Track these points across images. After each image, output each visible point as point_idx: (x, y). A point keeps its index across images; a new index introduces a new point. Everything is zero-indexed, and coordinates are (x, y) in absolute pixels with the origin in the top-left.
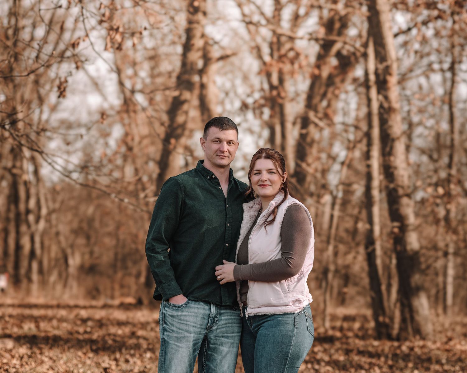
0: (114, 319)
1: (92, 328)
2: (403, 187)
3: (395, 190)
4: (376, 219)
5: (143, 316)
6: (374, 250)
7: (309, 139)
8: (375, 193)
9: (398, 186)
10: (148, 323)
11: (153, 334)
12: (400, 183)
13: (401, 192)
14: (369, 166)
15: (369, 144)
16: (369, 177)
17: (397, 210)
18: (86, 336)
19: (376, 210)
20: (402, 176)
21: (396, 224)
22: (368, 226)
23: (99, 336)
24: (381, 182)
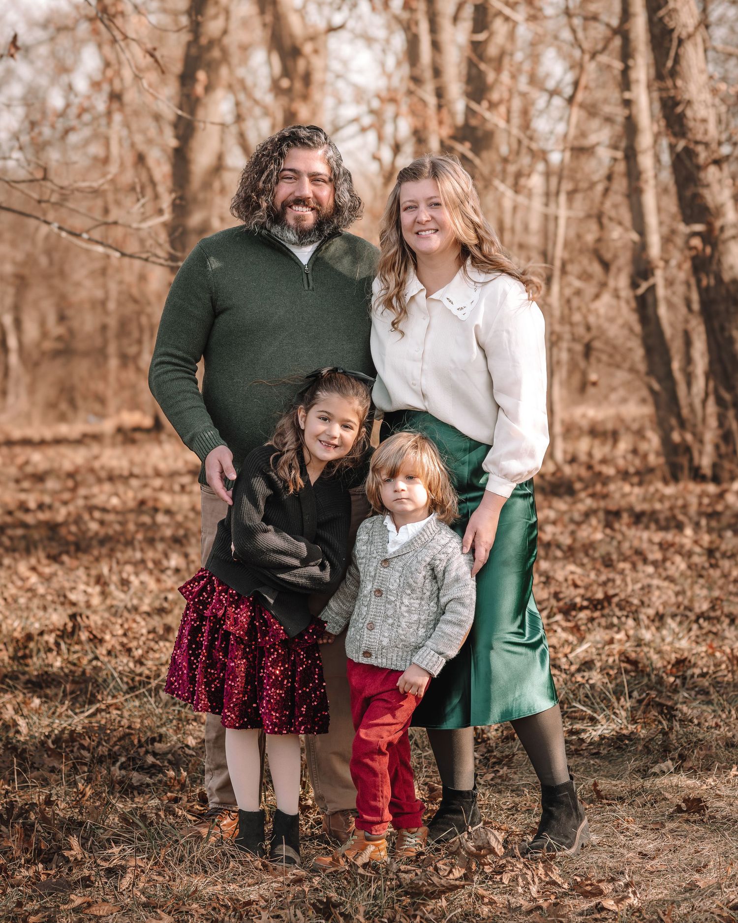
0: (102, 468)
1: (54, 493)
2: (707, 145)
3: (689, 153)
4: (652, 220)
5: (165, 458)
6: (652, 289)
7: (492, 51)
8: (646, 162)
9: (697, 143)
10: (173, 474)
11: (185, 500)
12: (699, 137)
13: (703, 155)
14: (627, 103)
15: (626, 54)
16: (631, 127)
17: (697, 196)
18: (42, 516)
19: (650, 200)
20: (704, 121)
21: (699, 227)
22: (635, 236)
23: (69, 514)
24: (657, 136)
